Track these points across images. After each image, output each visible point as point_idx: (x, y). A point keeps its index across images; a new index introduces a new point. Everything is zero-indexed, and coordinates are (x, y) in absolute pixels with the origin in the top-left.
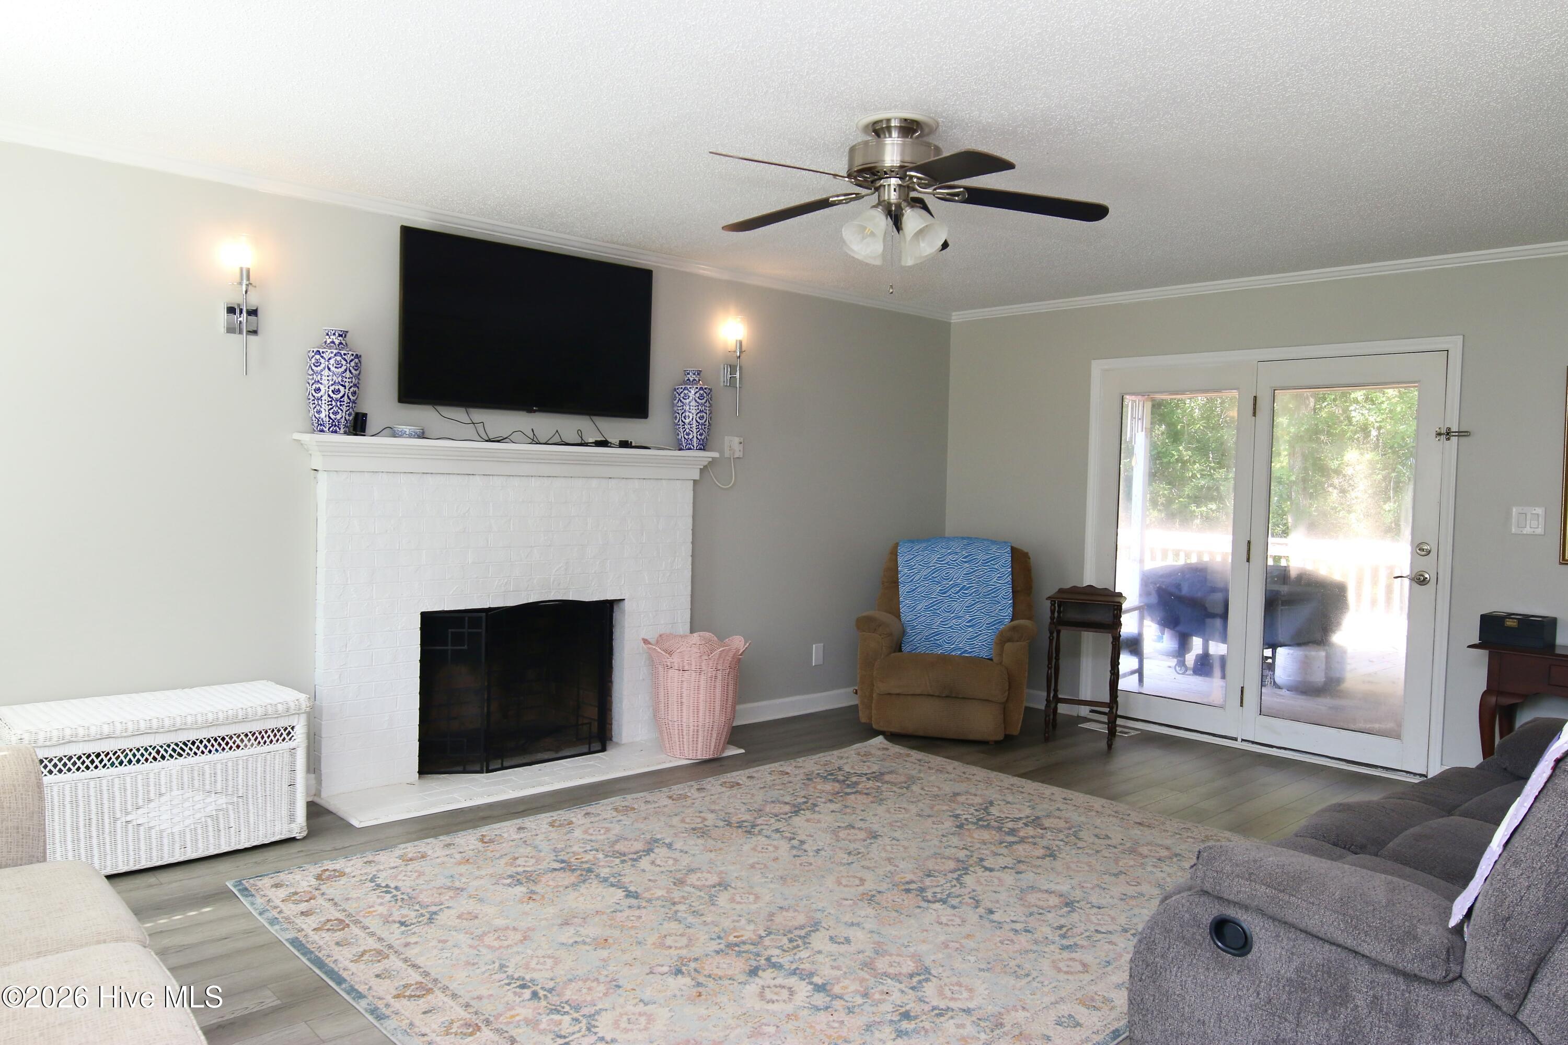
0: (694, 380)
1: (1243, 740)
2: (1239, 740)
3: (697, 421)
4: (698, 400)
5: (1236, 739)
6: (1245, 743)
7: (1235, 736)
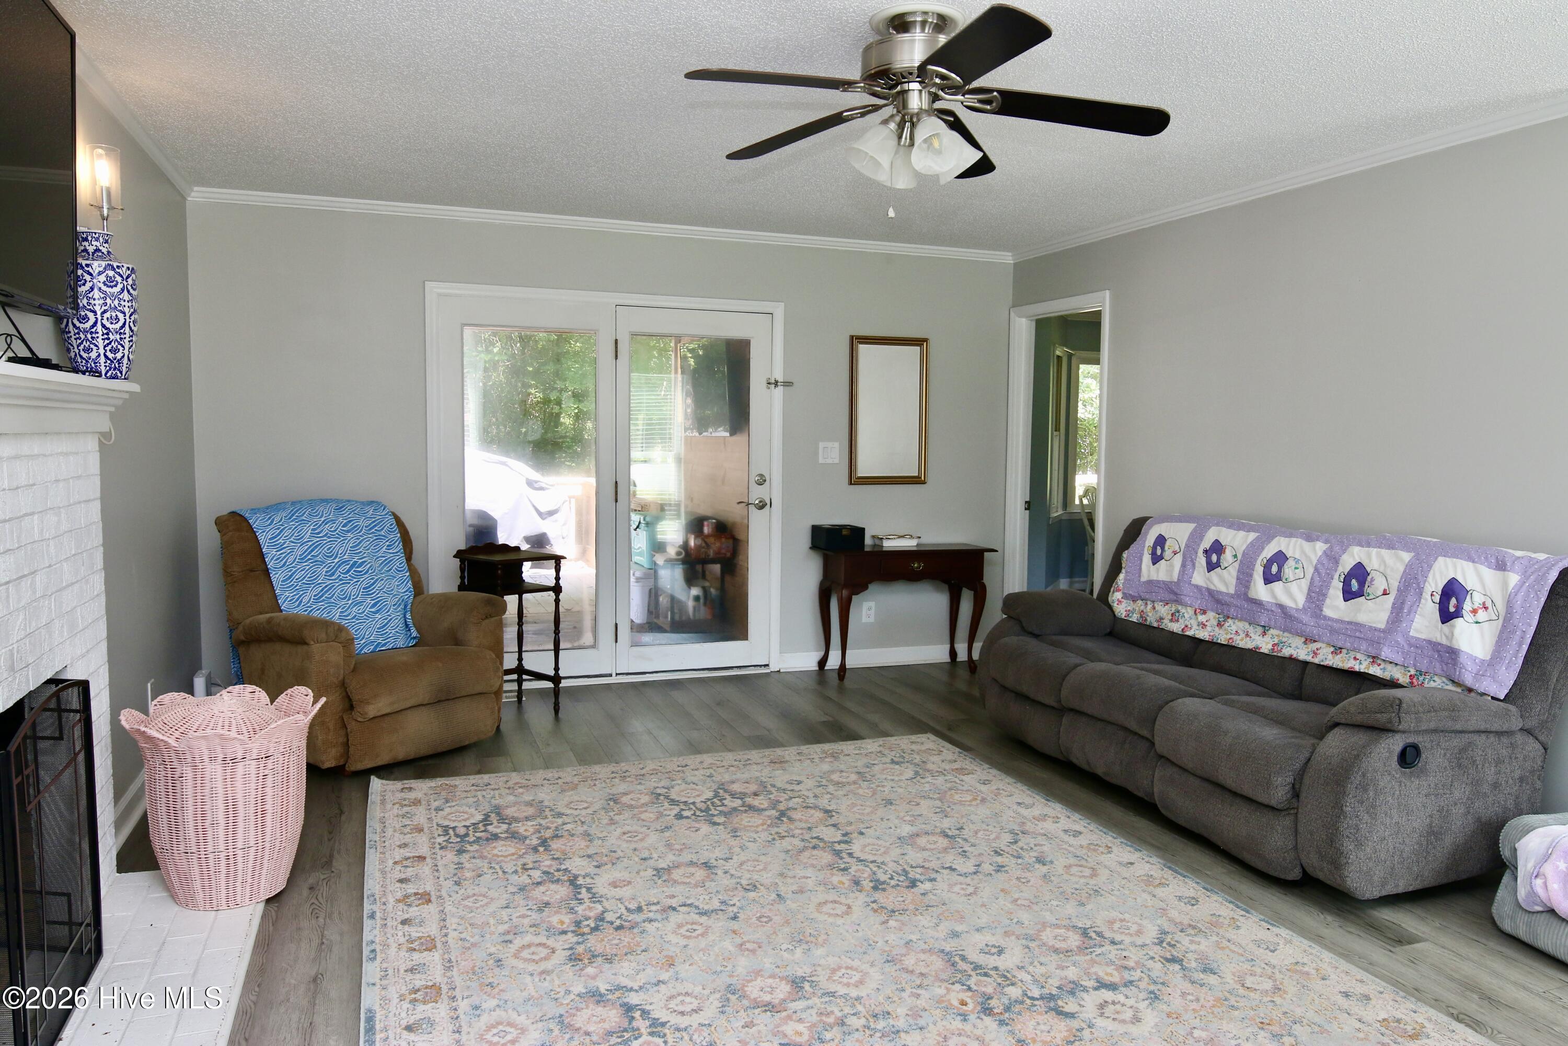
0: (97, 250)
1: (617, 674)
2: (614, 675)
3: (103, 326)
4: (104, 288)
5: (611, 675)
6: (619, 677)
7: (609, 672)
